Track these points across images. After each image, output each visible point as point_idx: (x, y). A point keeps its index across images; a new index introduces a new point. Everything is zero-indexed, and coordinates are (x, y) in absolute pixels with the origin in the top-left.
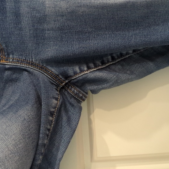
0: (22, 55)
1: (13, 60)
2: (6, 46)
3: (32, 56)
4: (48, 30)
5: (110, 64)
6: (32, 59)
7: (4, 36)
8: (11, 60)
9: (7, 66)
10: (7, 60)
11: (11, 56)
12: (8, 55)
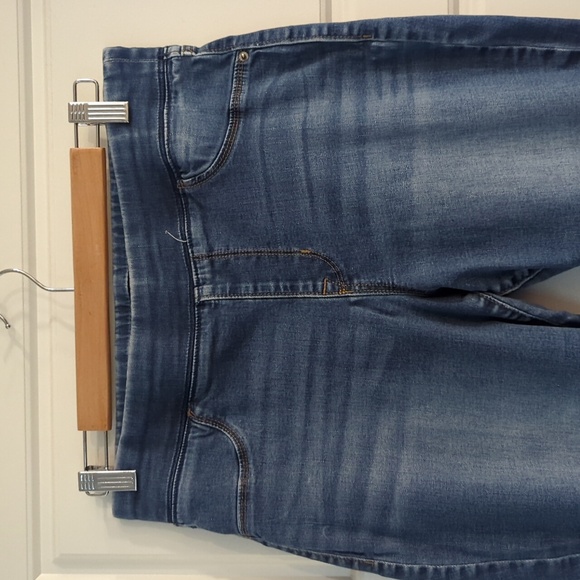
0: (374, 277)
1: (360, 287)
2: (346, 266)
3: (392, 276)
4: (417, 230)
5: (526, 280)
6: (393, 280)
7: (341, 249)
8: (357, 288)
9: (352, 299)
10: (350, 289)
11: (356, 281)
12: (351, 279)
